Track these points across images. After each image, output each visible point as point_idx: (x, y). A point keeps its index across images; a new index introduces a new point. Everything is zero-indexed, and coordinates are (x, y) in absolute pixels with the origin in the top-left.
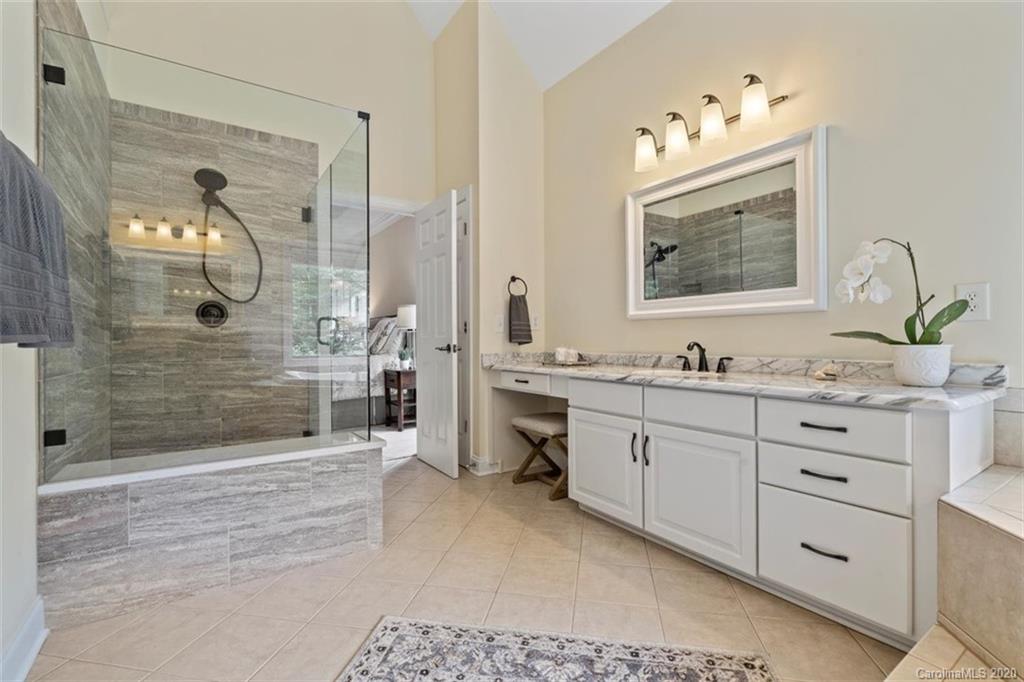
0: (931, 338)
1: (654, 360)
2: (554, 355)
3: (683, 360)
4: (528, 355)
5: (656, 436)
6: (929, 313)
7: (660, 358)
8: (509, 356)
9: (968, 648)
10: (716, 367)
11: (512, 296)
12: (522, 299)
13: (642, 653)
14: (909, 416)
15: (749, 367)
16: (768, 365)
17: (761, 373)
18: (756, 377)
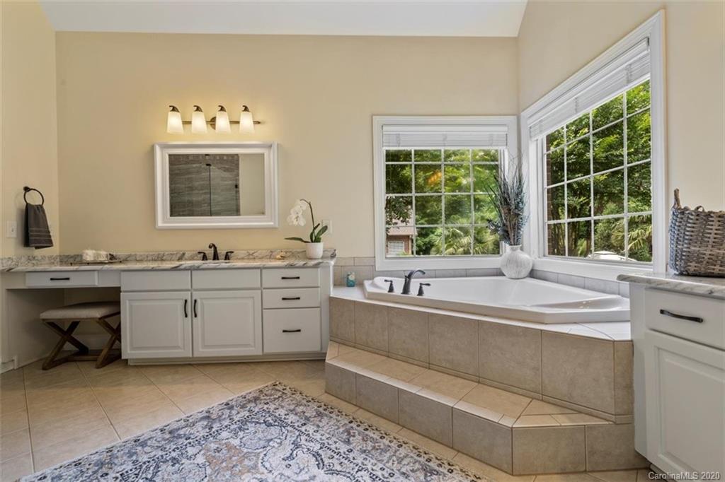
0: (317, 240)
1: (179, 255)
2: (81, 256)
3: (202, 254)
4: (43, 258)
5: (201, 299)
6: (317, 231)
7: (184, 254)
8: (23, 260)
9: (340, 343)
10: (224, 257)
11: (27, 204)
12: (40, 208)
13: (230, 403)
14: (319, 269)
15: (242, 256)
16: (252, 254)
17: (249, 259)
18: (246, 261)
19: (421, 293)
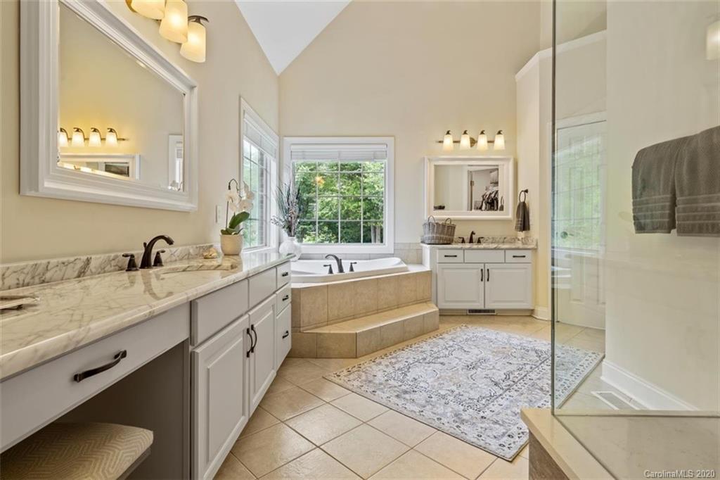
19: (352, 269)
